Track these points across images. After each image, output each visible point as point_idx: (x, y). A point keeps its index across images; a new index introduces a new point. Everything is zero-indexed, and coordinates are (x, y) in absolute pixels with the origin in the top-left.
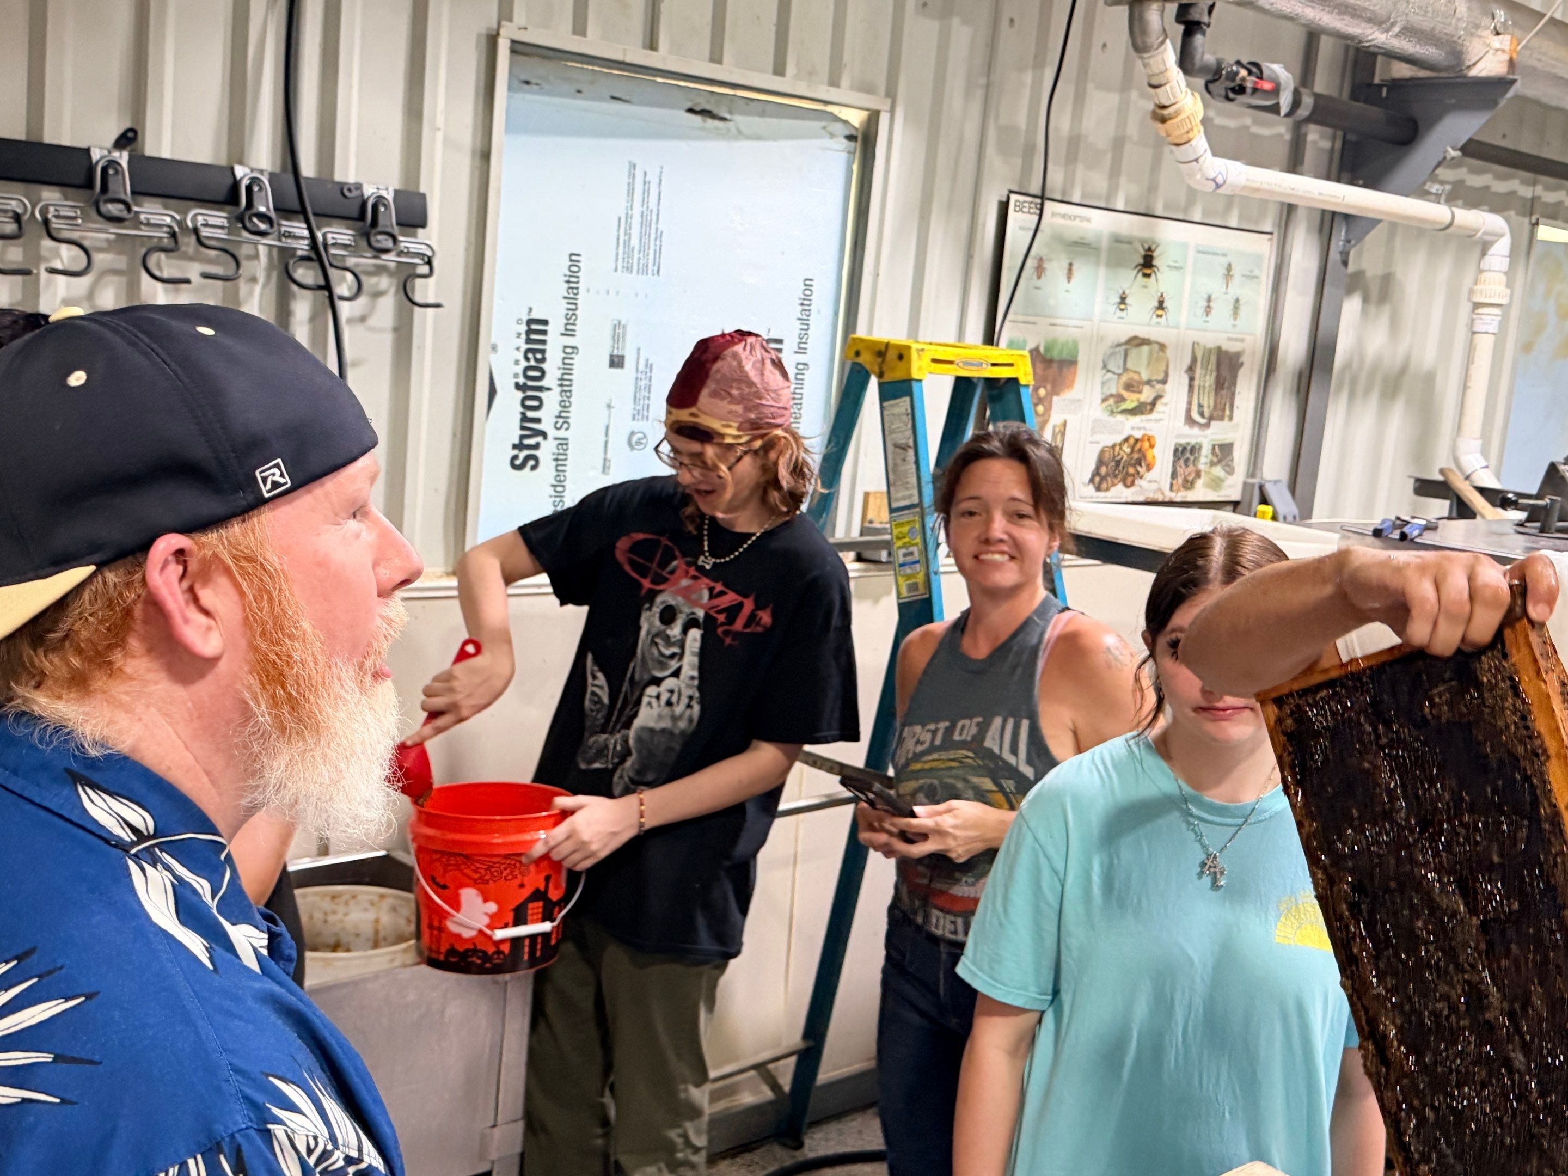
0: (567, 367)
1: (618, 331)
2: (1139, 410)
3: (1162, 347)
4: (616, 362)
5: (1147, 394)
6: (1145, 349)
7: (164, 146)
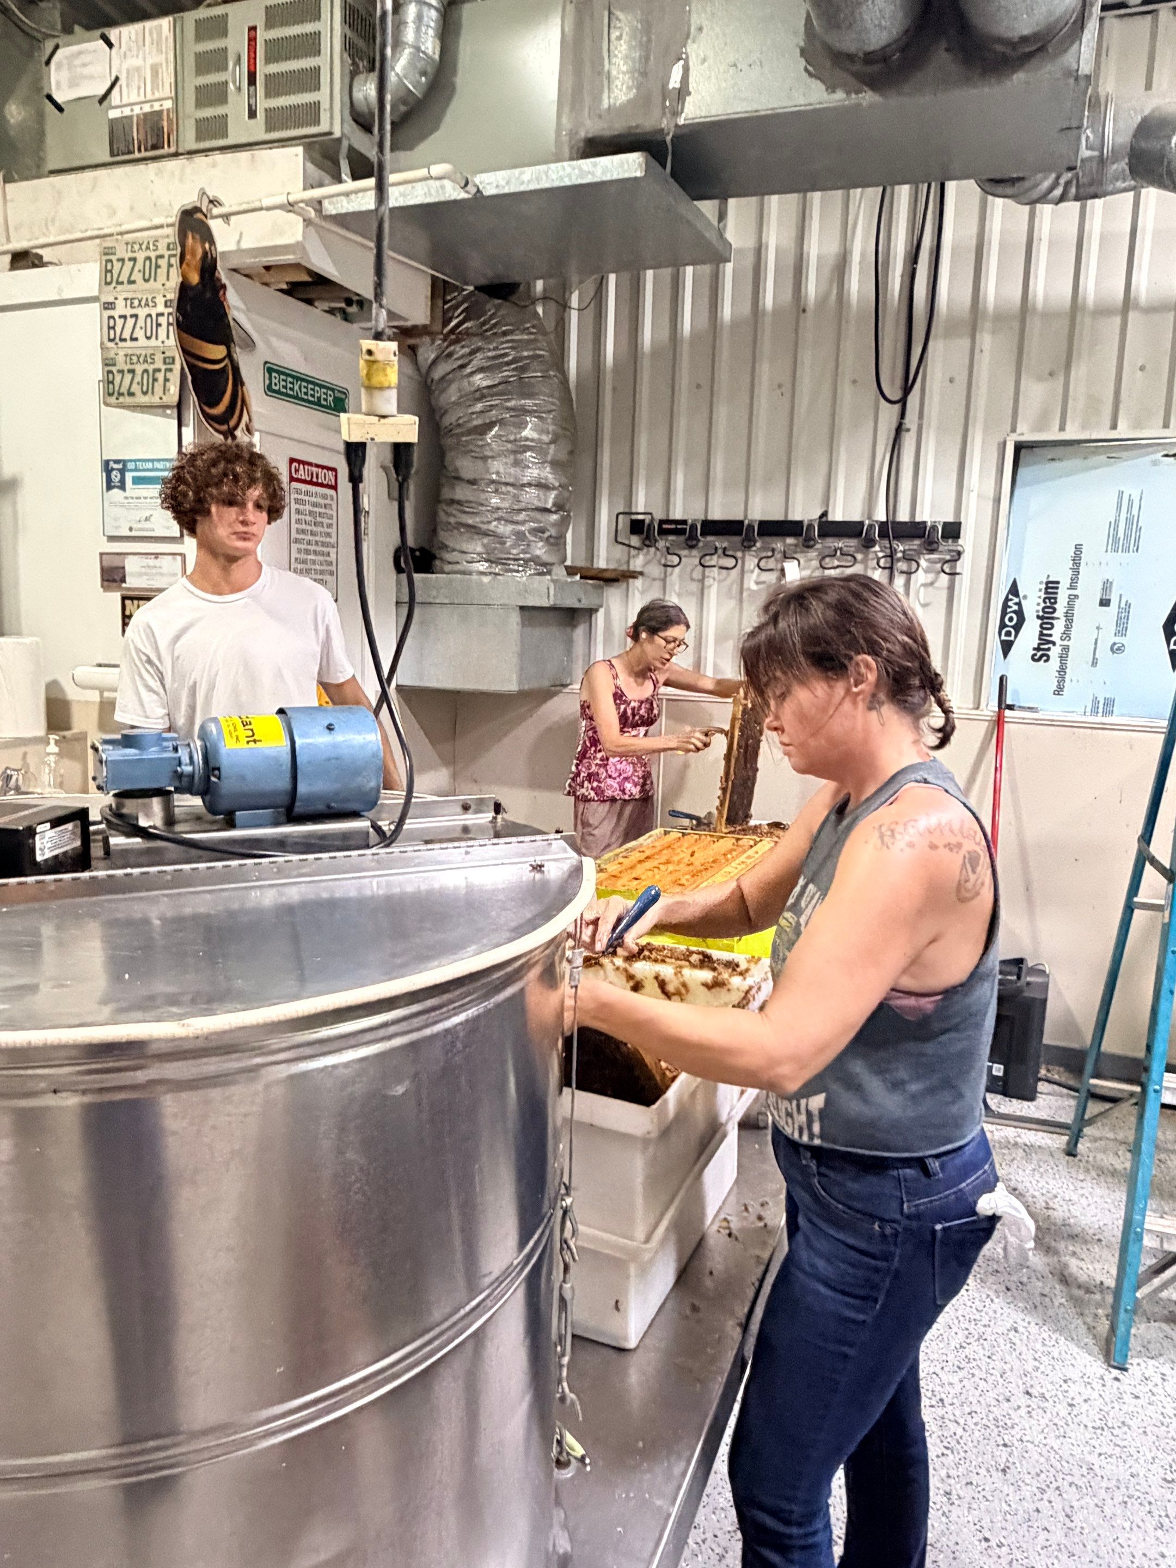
0: (1070, 606)
1: (1107, 586)
4: (1105, 603)
7: (837, 515)
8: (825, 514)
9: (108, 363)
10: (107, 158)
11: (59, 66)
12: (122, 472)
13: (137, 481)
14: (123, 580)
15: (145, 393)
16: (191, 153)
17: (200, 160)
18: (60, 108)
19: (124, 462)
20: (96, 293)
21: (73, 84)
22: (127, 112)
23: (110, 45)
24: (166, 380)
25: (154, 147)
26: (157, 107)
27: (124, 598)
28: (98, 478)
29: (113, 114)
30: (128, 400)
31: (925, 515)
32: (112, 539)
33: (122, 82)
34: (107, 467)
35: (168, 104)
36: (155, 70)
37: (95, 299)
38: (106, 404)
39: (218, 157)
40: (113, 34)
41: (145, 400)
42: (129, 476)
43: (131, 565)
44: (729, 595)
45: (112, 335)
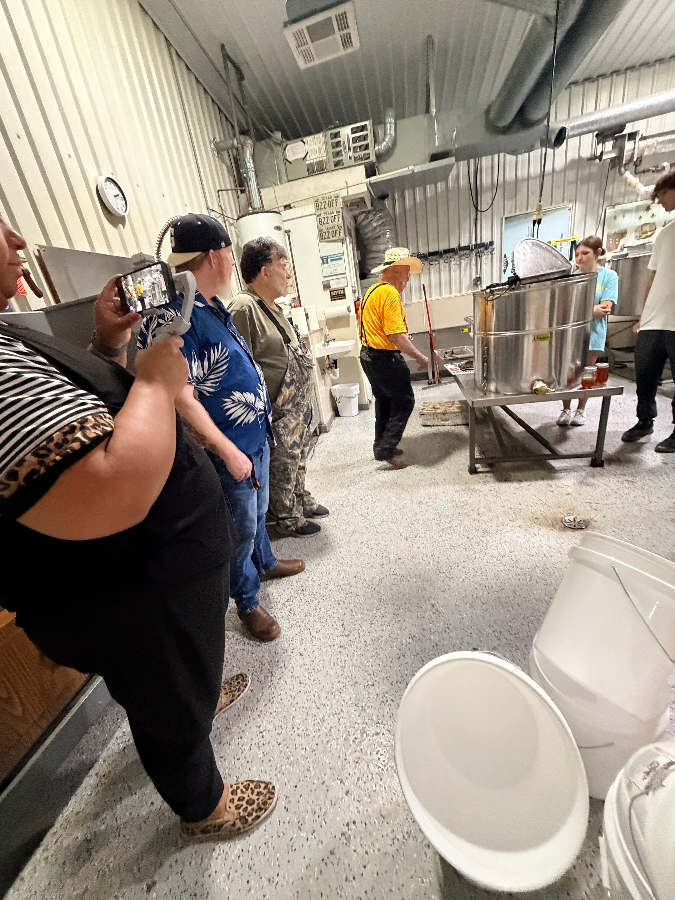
2: (647, 237)
3: (654, 223)
5: (649, 234)
6: (648, 225)
7: (462, 245)
8: (459, 245)
9: (320, 231)
10: (308, 175)
11: (289, 150)
12: (327, 259)
13: (332, 260)
14: (330, 287)
15: (333, 237)
16: (333, 171)
17: (335, 172)
18: (290, 162)
19: (327, 256)
20: (314, 212)
21: (294, 154)
22: (312, 161)
23: (304, 143)
24: (340, 232)
25: (322, 170)
26: (321, 159)
27: (330, 292)
28: (320, 262)
29: (308, 162)
30: (327, 240)
31: (484, 241)
32: (325, 277)
33: (310, 152)
34: (322, 258)
35: (324, 158)
36: (319, 149)
37: (315, 214)
38: (320, 242)
39: (340, 171)
40: (305, 139)
41: (334, 239)
42: (329, 260)
43: (331, 283)
44: (436, 271)
45: (320, 223)
